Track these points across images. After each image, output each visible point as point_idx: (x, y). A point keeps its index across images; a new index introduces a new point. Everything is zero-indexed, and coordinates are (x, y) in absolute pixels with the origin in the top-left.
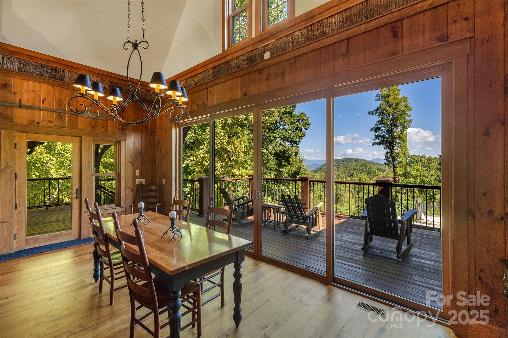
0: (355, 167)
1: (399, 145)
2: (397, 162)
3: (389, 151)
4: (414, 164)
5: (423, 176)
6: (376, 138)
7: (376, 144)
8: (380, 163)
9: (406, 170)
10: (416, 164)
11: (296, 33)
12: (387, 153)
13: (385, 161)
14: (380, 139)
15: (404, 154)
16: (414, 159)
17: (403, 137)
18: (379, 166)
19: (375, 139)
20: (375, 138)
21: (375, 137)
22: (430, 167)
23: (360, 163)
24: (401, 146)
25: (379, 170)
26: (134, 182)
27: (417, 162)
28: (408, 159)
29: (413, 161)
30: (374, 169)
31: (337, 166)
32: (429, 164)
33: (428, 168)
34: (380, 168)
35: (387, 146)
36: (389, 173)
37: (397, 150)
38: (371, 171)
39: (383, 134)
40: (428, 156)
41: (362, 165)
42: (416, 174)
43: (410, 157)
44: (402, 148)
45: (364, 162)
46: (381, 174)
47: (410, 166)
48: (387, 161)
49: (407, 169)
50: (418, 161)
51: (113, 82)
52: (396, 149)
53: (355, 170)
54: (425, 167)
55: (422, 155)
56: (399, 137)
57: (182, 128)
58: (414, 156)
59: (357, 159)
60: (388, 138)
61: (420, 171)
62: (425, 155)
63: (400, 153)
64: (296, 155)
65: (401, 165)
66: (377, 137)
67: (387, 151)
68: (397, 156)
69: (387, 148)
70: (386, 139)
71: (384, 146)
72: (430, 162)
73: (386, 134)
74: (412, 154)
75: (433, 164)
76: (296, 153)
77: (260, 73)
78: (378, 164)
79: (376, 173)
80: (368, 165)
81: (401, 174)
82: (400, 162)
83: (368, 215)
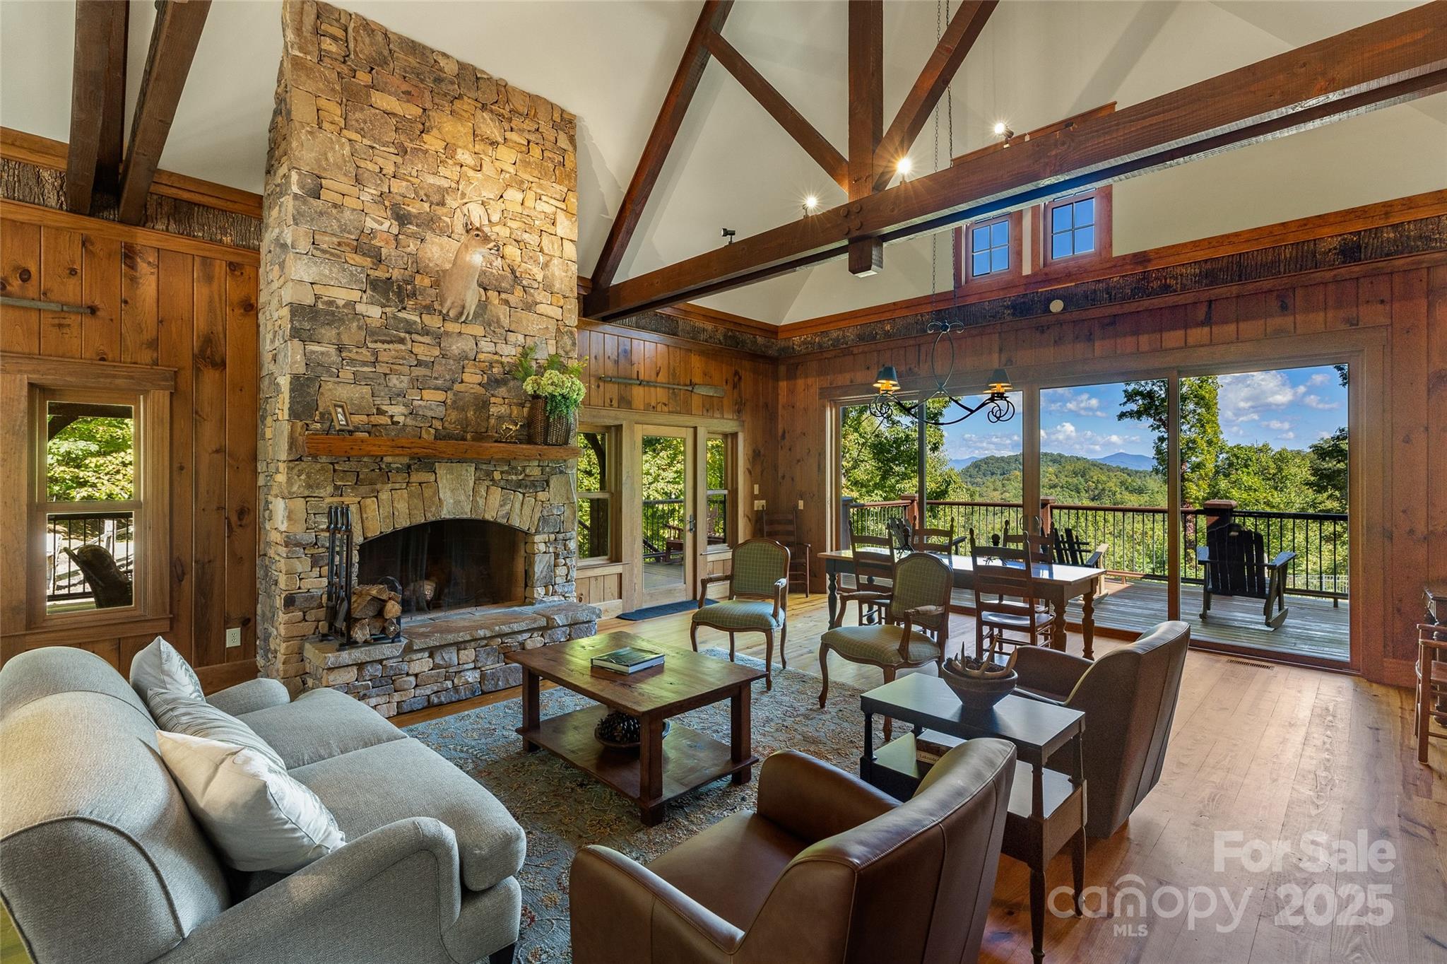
0: (1053, 478)
1: (1197, 417)
2: (1188, 465)
3: (1166, 436)
4: (1240, 472)
5: (1265, 503)
6: (1128, 400)
7: (1131, 414)
8: (1127, 469)
9: (1214, 487)
10: (1244, 470)
11: (1115, 279)
12: (1161, 439)
13: (1155, 463)
14: (1140, 402)
15: (1210, 443)
16: (1238, 458)
17: (1207, 396)
18: (1125, 475)
19: (1126, 403)
20: (1125, 400)
21: (1126, 396)
22: (1282, 478)
23: (1068, 467)
24: (1199, 420)
25: (1127, 488)
26: (752, 505)
27: (1246, 466)
28: (1221, 456)
29: (1235, 461)
30: (1111, 484)
31: (1001, 475)
32: (1280, 470)
33: (1277, 480)
34: (1130, 481)
35: (1160, 420)
36: (1156, 495)
37: (1190, 431)
38: (1103, 489)
39: (1148, 389)
40: (1276, 448)
41: (1076, 474)
42: (1245, 499)
43: (1227, 452)
44: (1202, 426)
45: (1080, 466)
46: (1132, 498)
47: (1227, 475)
48: (1160, 463)
49: (1217, 484)
50: (1250, 463)
51: (728, 329)
52: (1188, 432)
53: (1054, 486)
54: (1269, 479)
55: (1261, 445)
56: (1195, 397)
57: (841, 408)
58: (1239, 447)
59: (1059, 455)
60: (1163, 400)
61: (1255, 490)
62: (1268, 445)
63: (1199, 440)
64: (935, 448)
65: (1201, 475)
66: (1130, 397)
67: (1161, 435)
68: (1190, 448)
69: (1158, 427)
70: (1157, 403)
71: (1151, 421)
72: (1283, 466)
73: (1156, 388)
74: (1231, 444)
75: (1293, 470)
76: (935, 444)
77: (1043, 332)
78: (1123, 470)
79: (1118, 496)
80: (1092, 474)
81: (1201, 498)
82: (1199, 466)
83: (1209, 558)
